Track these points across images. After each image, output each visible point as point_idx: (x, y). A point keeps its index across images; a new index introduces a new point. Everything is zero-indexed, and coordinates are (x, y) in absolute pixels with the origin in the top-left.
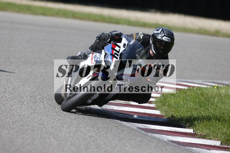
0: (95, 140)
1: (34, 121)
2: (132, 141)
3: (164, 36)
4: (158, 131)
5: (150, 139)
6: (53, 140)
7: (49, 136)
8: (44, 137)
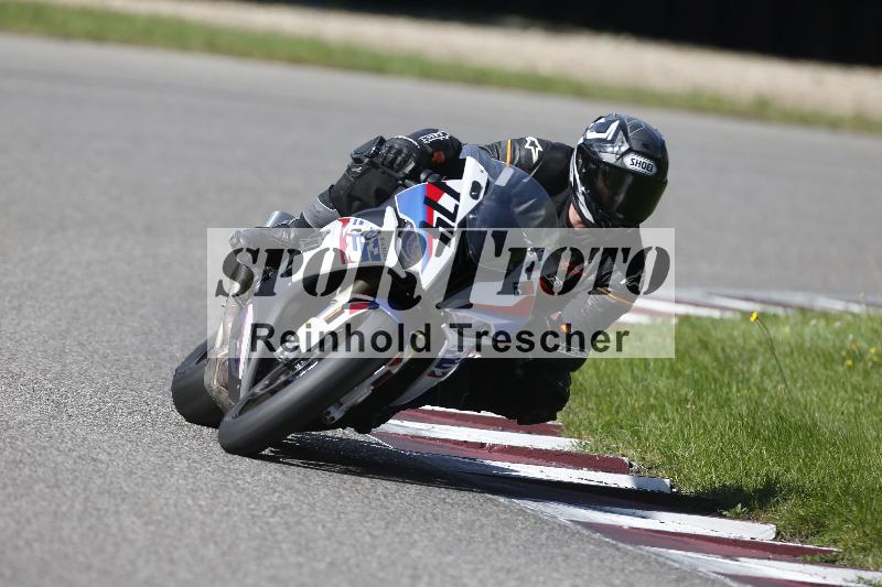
0: (292, 520)
1: (58, 449)
2: (436, 525)
3: (630, 151)
5: (503, 516)
6: (133, 523)
7: (117, 505)
8: (96, 509)
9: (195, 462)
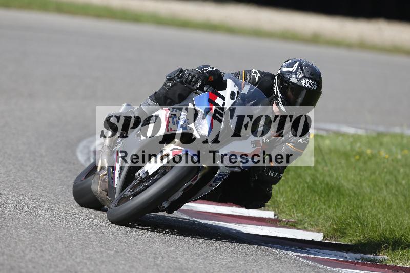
3: (304, 77)
4: (210, 214)
6: (24, 232)
7: (16, 225)
8: (6, 226)
9: (52, 204)
